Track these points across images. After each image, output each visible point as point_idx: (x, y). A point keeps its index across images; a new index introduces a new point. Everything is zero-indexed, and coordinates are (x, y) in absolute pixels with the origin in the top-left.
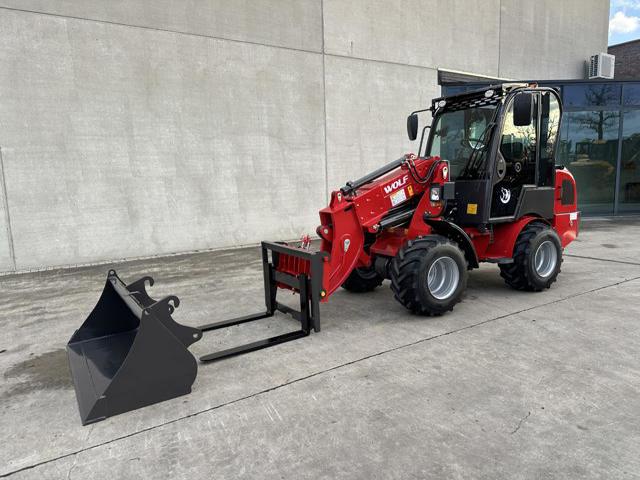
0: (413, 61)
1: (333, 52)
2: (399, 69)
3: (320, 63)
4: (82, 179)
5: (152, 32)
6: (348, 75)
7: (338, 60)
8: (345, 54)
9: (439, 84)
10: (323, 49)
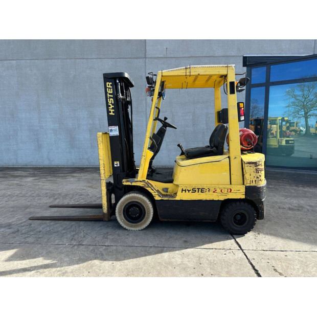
1: (153, 56)
3: (143, 64)
7: (156, 60)
8: (162, 56)
9: (243, 66)
10: (145, 55)
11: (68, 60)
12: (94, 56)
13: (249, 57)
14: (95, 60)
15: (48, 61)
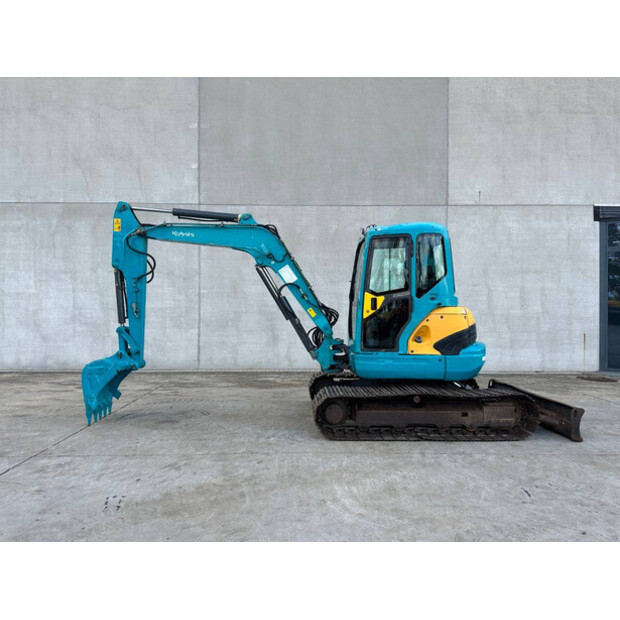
0: (558, 200)
1: (459, 203)
2: (539, 211)
3: (444, 215)
4: (244, 310)
5: (299, 208)
6: (474, 221)
7: (464, 209)
8: (472, 203)
9: (595, 220)
10: (447, 201)
11: (328, 207)
12: (367, 203)
13: (603, 207)
14: (369, 208)
15: (296, 208)
